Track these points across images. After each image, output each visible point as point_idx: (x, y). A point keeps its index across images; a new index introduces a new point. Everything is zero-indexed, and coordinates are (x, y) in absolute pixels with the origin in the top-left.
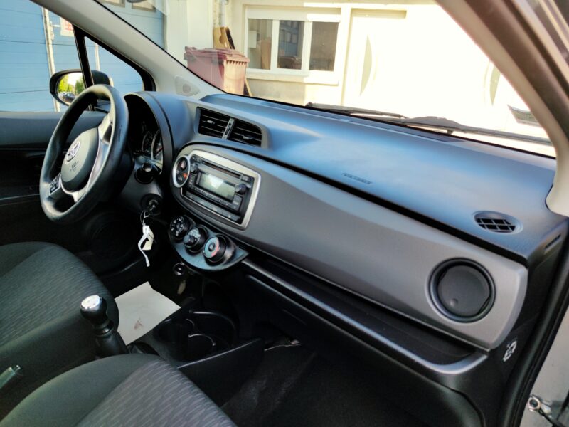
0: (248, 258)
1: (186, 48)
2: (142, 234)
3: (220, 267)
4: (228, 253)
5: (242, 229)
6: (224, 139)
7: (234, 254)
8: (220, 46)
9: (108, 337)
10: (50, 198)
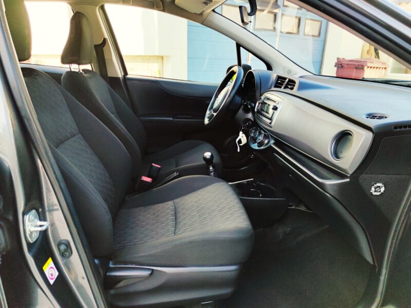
0: (274, 144)
1: (338, 59)
2: (239, 135)
3: (262, 148)
4: (266, 141)
5: (271, 127)
6: (282, 89)
7: (269, 142)
8: (366, 56)
9: (212, 172)
10: (208, 117)
